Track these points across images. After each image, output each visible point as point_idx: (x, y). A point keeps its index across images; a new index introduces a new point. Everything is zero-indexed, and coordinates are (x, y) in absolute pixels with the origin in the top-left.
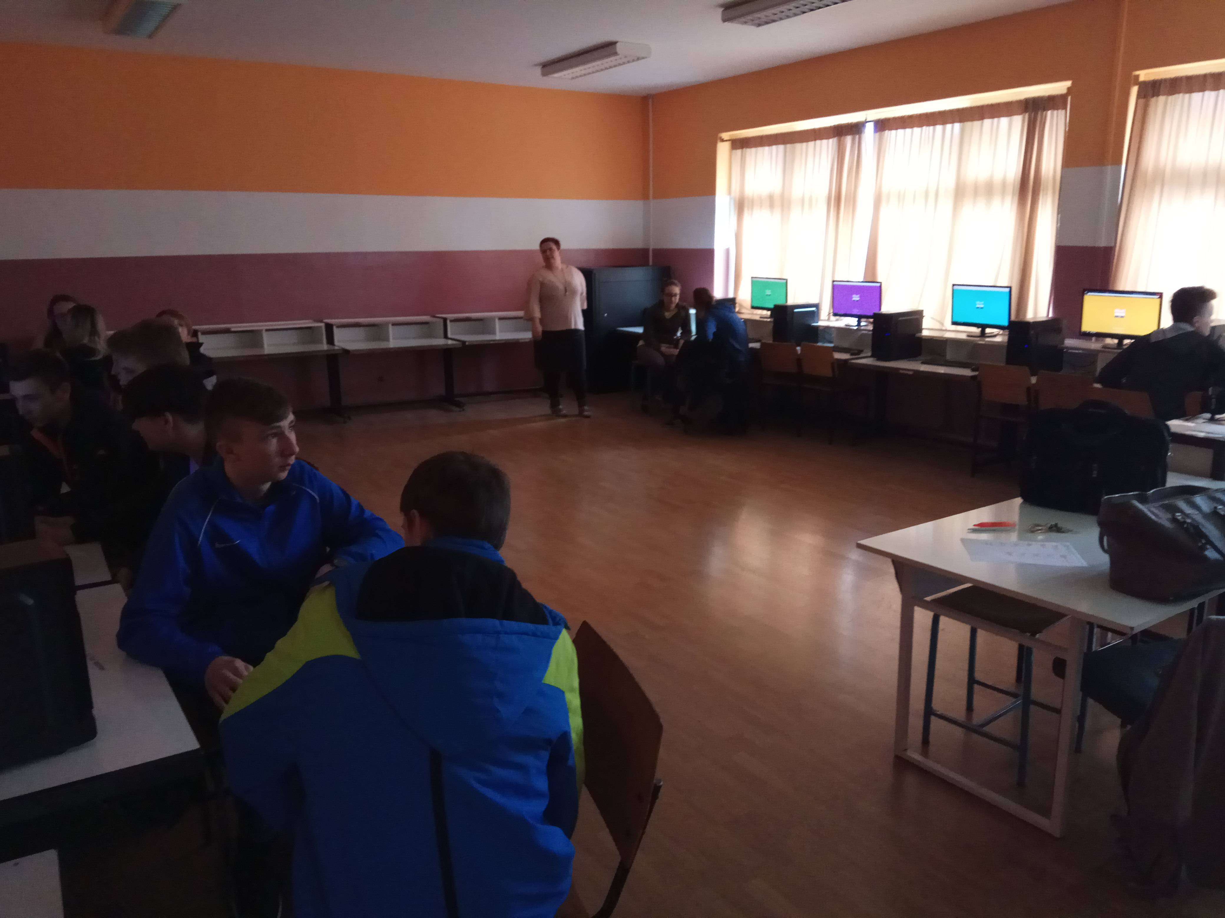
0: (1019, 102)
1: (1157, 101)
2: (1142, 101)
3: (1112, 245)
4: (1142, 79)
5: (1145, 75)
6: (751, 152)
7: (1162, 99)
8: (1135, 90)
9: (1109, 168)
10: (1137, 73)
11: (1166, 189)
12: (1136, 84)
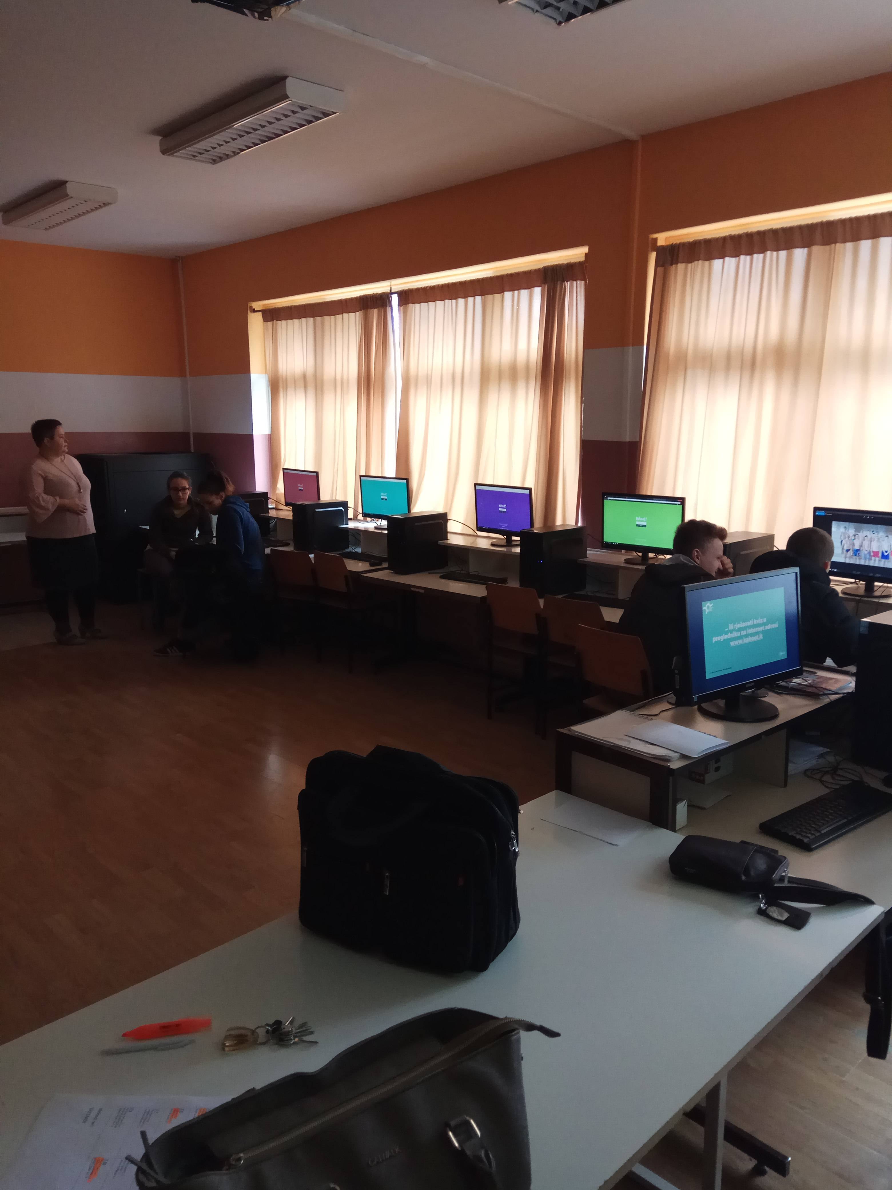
0: (537, 271)
1: (676, 269)
2: (659, 269)
3: (638, 440)
4: (661, 243)
5: (663, 238)
6: (282, 325)
7: (681, 266)
8: (653, 256)
9: (631, 349)
10: (655, 236)
11: (689, 372)
12: (653, 250)
